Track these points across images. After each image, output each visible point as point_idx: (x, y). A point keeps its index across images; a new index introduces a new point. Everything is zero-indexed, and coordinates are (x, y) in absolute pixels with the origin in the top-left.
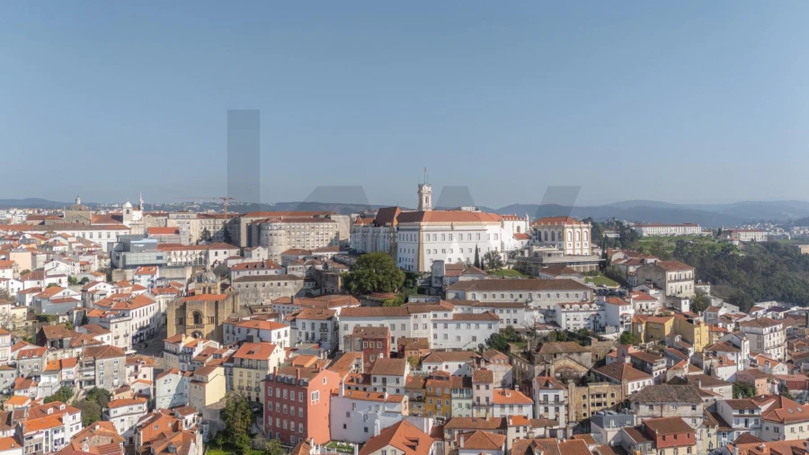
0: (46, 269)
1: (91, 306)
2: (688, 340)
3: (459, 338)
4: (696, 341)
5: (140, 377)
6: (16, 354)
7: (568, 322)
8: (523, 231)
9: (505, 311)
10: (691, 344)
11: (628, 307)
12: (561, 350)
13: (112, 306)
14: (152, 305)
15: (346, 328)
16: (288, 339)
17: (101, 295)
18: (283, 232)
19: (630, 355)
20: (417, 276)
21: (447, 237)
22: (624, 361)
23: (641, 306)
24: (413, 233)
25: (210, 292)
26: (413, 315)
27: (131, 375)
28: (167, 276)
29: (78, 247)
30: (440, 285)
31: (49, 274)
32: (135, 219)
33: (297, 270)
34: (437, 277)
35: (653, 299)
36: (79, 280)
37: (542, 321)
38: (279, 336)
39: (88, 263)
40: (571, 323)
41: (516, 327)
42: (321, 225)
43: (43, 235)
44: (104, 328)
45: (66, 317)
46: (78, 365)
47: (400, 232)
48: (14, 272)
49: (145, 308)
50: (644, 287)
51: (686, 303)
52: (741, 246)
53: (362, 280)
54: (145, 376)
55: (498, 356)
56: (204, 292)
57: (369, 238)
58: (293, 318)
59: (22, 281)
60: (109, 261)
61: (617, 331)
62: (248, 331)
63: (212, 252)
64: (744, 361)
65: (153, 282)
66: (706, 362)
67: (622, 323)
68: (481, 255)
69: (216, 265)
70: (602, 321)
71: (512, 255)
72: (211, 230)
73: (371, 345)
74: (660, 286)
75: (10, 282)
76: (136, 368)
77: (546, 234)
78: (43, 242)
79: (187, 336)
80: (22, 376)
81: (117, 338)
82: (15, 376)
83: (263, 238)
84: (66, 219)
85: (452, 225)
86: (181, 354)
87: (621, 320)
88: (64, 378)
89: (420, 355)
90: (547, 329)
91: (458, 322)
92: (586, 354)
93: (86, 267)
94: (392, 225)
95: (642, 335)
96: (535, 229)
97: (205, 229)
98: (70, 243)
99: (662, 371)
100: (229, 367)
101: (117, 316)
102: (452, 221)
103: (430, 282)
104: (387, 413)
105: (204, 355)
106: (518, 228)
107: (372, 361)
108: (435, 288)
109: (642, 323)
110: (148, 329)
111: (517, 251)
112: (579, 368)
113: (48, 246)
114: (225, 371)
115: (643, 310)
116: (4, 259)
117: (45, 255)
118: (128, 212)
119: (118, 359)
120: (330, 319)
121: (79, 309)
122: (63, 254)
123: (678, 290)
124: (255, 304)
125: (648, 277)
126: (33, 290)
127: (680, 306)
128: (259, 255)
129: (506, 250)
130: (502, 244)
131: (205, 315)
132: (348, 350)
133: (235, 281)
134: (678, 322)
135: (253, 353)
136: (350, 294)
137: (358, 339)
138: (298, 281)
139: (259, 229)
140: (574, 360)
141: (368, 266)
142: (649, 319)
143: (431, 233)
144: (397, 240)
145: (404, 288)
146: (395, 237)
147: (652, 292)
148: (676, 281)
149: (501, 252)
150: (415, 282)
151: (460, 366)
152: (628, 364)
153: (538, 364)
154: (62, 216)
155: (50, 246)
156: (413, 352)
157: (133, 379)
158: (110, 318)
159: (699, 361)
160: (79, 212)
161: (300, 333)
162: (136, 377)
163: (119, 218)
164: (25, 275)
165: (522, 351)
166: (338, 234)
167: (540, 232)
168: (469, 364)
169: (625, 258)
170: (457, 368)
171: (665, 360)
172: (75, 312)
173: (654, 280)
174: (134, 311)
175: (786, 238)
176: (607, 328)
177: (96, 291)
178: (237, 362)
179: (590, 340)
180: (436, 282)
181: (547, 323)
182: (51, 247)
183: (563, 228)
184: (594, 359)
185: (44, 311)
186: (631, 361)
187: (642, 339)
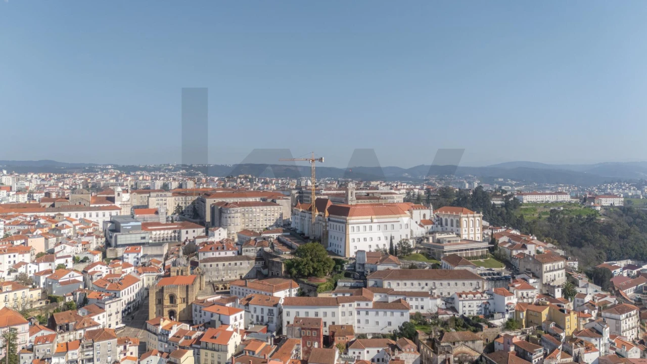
0: (55, 251)
1: (91, 286)
2: (561, 326)
3: (377, 323)
4: (567, 327)
5: (128, 354)
6: (33, 338)
7: (464, 309)
8: (428, 218)
9: (414, 299)
10: (563, 329)
11: (512, 297)
12: (458, 338)
13: (107, 287)
14: (137, 284)
15: (288, 314)
16: (242, 321)
17: (98, 276)
18: (239, 215)
19: (514, 344)
20: (344, 262)
21: (368, 228)
22: (509, 350)
23: (522, 294)
24: (341, 225)
25: (182, 274)
26: (341, 304)
27: (121, 353)
28: (149, 253)
29: (80, 228)
30: (363, 271)
31: (58, 255)
32: (124, 199)
33: (250, 251)
34: (359, 264)
35: (532, 288)
36: (81, 258)
37: (444, 307)
38: (236, 320)
39: (88, 243)
40: (467, 309)
41: (422, 312)
42: (269, 208)
43: (54, 218)
44: (100, 308)
45: (71, 298)
46: (80, 347)
47: (330, 222)
48: (32, 255)
49: (132, 286)
50: (525, 276)
51: (558, 291)
52: (603, 211)
53: (301, 267)
54: (132, 353)
55: (408, 346)
56: (178, 274)
57: (306, 223)
58: (247, 302)
59: (37, 264)
60: (104, 239)
61: (504, 317)
62: (212, 316)
63: (183, 231)
64: (605, 345)
65: (138, 259)
66: (575, 350)
67: (507, 311)
68: (395, 242)
69: (187, 243)
70: (491, 308)
71: (420, 240)
72: (183, 205)
73: (308, 333)
74: (537, 276)
75: (28, 265)
76: (125, 348)
77: (446, 220)
78: (53, 226)
79: (164, 320)
80: (38, 358)
81: (110, 315)
82: (32, 358)
83: (223, 220)
84: (71, 201)
85: (371, 219)
86: (159, 334)
87: (506, 308)
88: (70, 358)
89: (347, 340)
90: (448, 314)
91: (377, 310)
92: (478, 342)
93: (87, 246)
94: (324, 215)
95: (524, 320)
96: (438, 216)
97: (178, 205)
98: (75, 226)
99: (539, 358)
100: (197, 348)
101: (111, 298)
102: (372, 215)
103: (355, 267)
105: (177, 337)
106: (424, 215)
107: (309, 346)
108: (358, 272)
109: (523, 311)
110: (134, 303)
111: (423, 237)
112: (473, 353)
113: (57, 230)
114: (194, 352)
115: (524, 297)
116: (24, 243)
117: (55, 239)
118: (119, 194)
119: (111, 341)
120: (276, 305)
121: (81, 290)
122: (69, 238)
123: (553, 278)
124: (217, 280)
125: (528, 267)
126: (46, 272)
127: (554, 294)
128: (220, 235)
129: (414, 236)
130: (412, 232)
131: (178, 297)
132: (289, 337)
133: (202, 261)
134: (552, 311)
135: (216, 338)
136: (291, 278)
137: (298, 328)
138: (251, 262)
139: (221, 211)
140: (469, 347)
141: (306, 256)
142: (530, 307)
143: (355, 226)
144: (328, 228)
145: (334, 273)
146: (326, 226)
147: (531, 281)
148: (550, 271)
149: (411, 238)
150: (342, 266)
151: (378, 351)
152: (513, 353)
153: (441, 353)
154: (68, 199)
155: (58, 229)
156: (341, 338)
157: (122, 356)
158: (106, 300)
159: (570, 349)
160: (82, 195)
161: (252, 316)
162: (125, 354)
163: (112, 200)
164: (40, 258)
165: (428, 337)
166: (281, 215)
167: (441, 219)
168: (385, 350)
169: (509, 241)
170: (376, 353)
171: (542, 349)
172: (78, 293)
173: (533, 270)
174: (123, 291)
175: (638, 197)
176: (495, 315)
177: (94, 272)
178: (203, 345)
179: (481, 327)
180: (359, 268)
181: (447, 309)
182: (60, 231)
183: (460, 218)
184: (485, 342)
185: (54, 292)
186: (515, 350)
187: (524, 324)
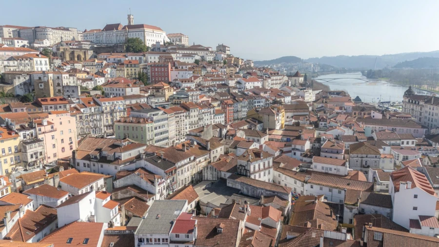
21: (152, 35)
24: (140, 33)
42: (67, 32)
47: (130, 33)
63: (16, 41)
77: (173, 40)
141: (135, 42)
143: (148, 33)
146: (127, 35)
166: (74, 37)
183: (181, 37)
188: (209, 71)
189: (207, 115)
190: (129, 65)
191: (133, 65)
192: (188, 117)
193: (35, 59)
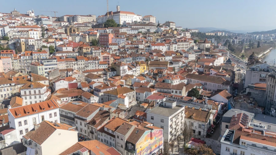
2: (173, 34)
8: (141, 18)
9: (140, 29)
11: (163, 28)
15: (110, 31)
24: (118, 16)
26: (123, 28)
34: (125, 25)
35: (168, 28)
40: (152, 31)
42: (89, 17)
47: (114, 16)
58: (97, 30)
63: (62, 23)
67: (162, 31)
68: (133, 21)
73: (117, 32)
84: (13, 14)
85: (126, 15)
104: (123, 40)
107: (117, 35)
118: (31, 13)
123: (172, 27)
130: (137, 20)
134: (172, 31)
135: (93, 33)
137: (114, 31)
141: (110, 22)
142: (166, 30)
143: (122, 16)
150: (119, 26)
163: (28, 15)
167: (145, 19)
176: (159, 32)
183: (150, 17)
188: (138, 39)
189: (93, 64)
190: (92, 35)
191: (94, 35)
192: (76, 65)
193: (30, 32)
